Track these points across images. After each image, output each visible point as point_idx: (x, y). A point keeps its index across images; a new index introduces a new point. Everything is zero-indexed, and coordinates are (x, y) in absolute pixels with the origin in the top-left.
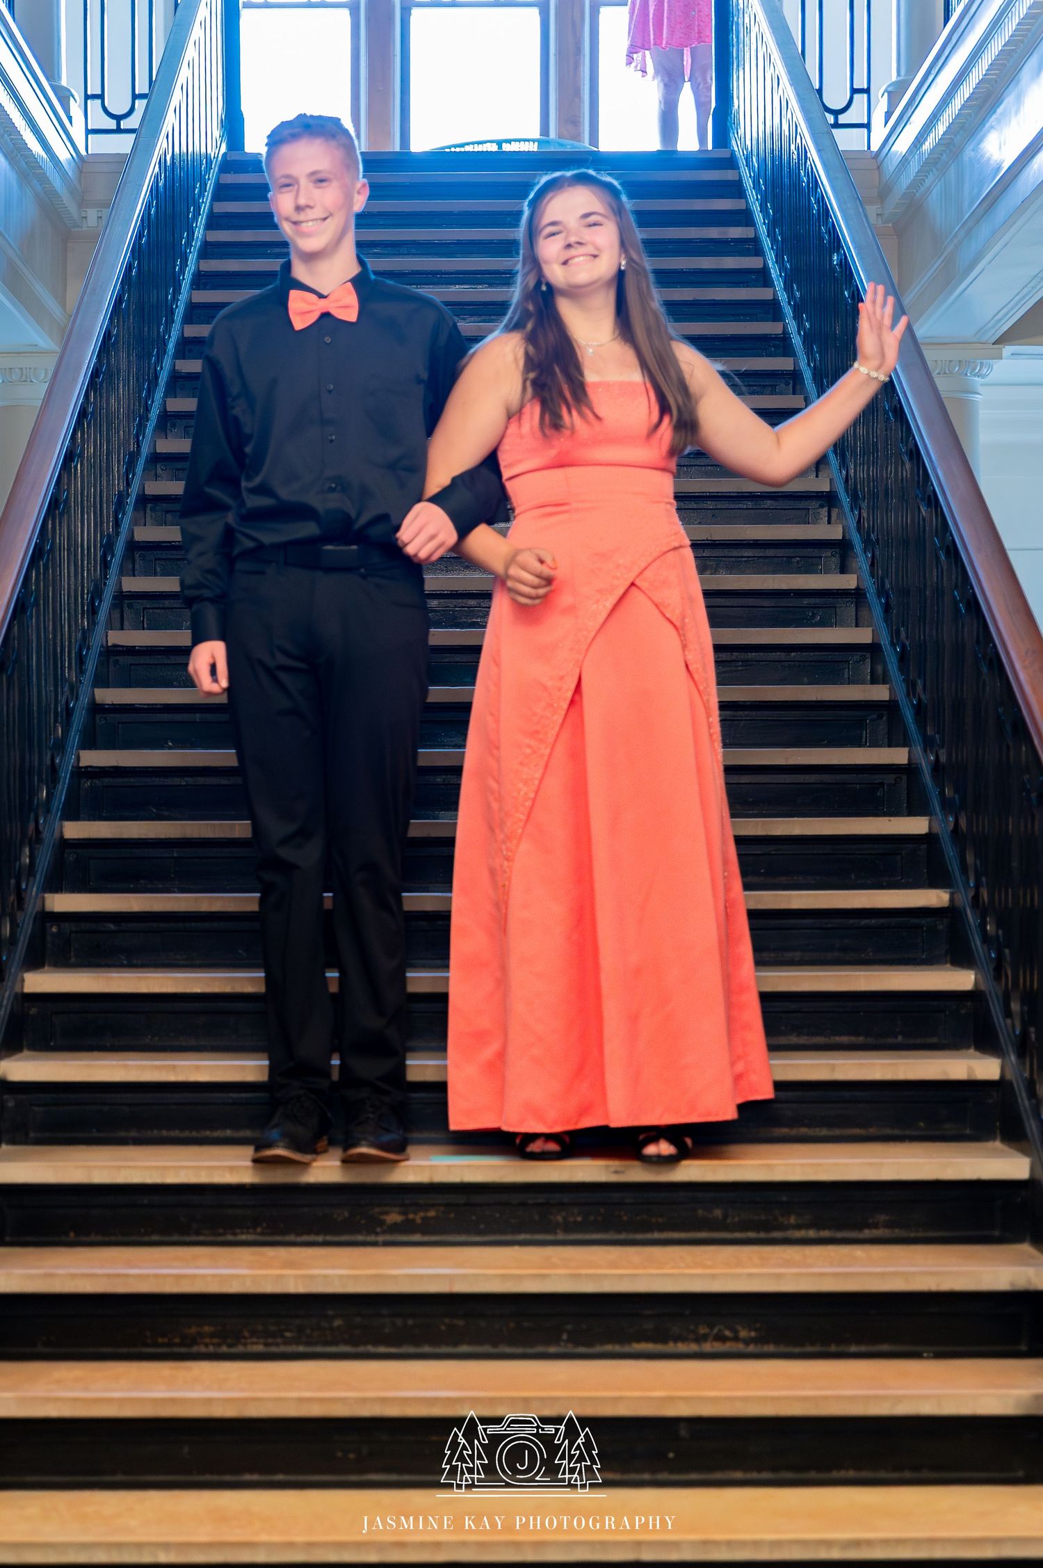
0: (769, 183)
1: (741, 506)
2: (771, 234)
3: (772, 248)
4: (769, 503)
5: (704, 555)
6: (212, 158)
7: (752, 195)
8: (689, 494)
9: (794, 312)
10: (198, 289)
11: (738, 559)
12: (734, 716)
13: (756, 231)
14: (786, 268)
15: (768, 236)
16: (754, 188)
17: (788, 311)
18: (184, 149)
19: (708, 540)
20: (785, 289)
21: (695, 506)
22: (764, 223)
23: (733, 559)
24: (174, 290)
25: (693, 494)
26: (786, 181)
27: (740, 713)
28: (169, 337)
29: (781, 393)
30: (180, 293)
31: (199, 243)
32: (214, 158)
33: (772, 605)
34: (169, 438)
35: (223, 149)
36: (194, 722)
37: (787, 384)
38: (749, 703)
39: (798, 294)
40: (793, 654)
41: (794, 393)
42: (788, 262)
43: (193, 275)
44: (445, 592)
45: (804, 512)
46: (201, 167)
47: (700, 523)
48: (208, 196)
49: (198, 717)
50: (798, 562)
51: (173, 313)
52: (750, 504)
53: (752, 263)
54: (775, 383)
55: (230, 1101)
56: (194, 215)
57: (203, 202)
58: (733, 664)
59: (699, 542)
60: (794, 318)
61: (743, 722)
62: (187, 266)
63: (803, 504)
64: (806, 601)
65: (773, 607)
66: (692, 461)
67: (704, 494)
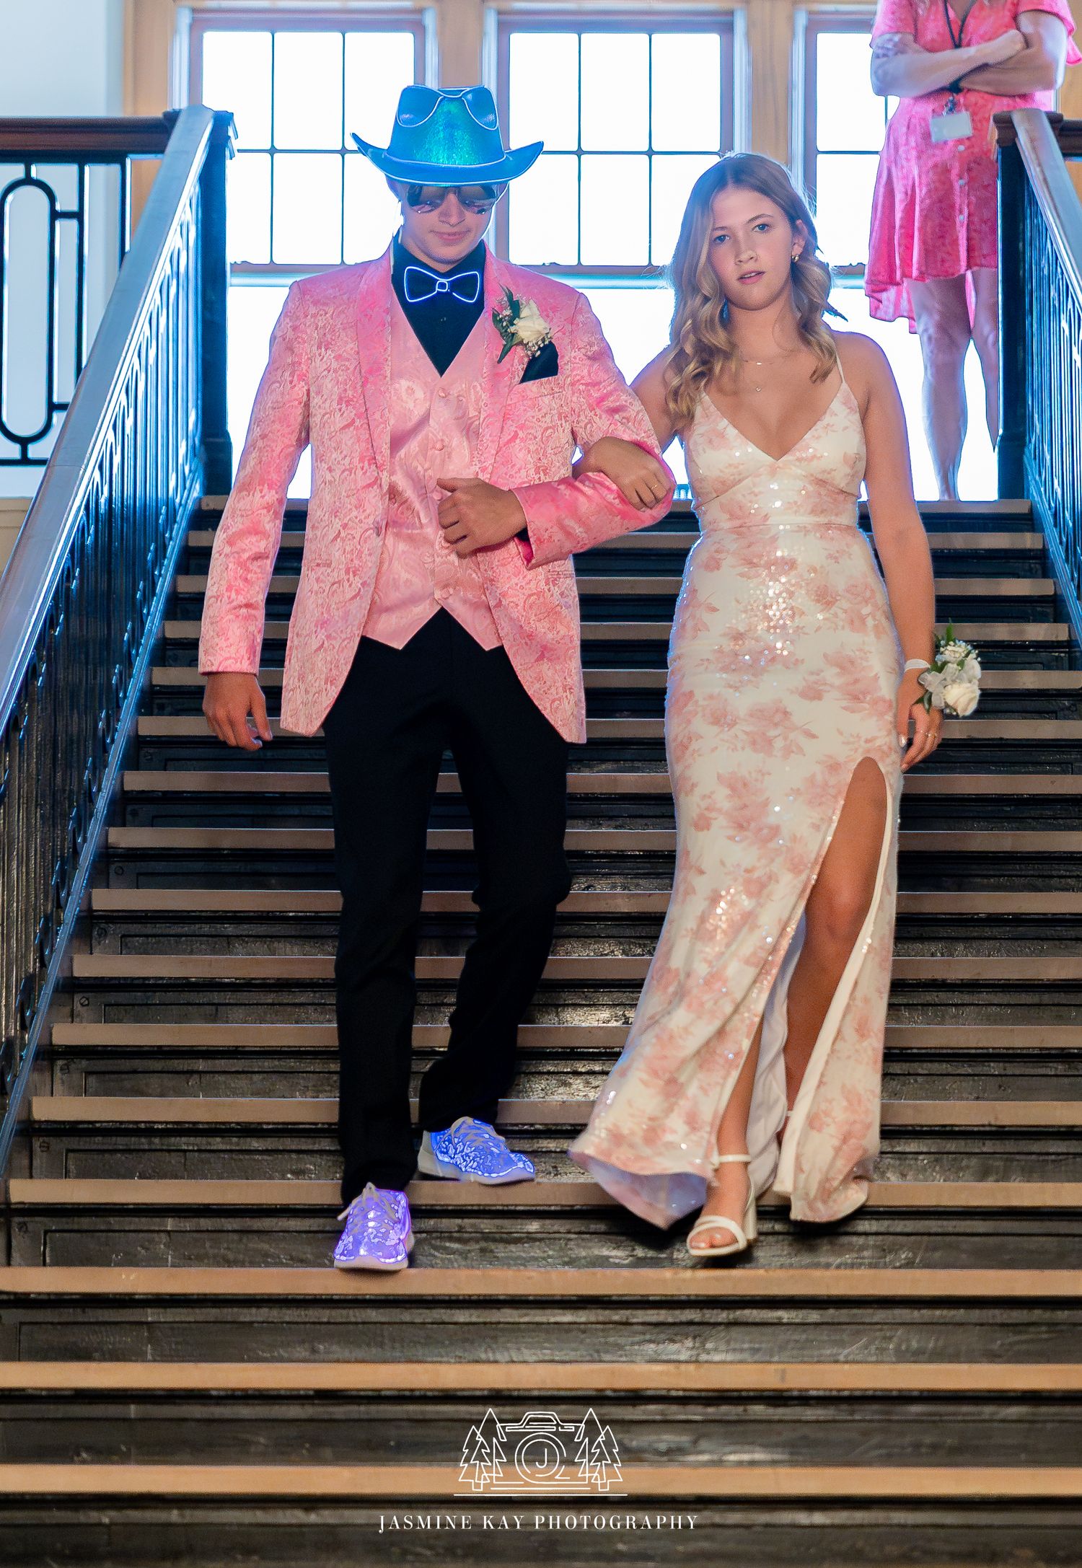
5: (985, 1150)
6: (177, 506)
7: (1064, 572)
8: (961, 1051)
10: (150, 713)
11: (1043, 1158)
13: (1071, 631)
16: (1067, 560)
18: (128, 490)
19: (992, 1125)
21: (970, 1071)
23: (1034, 1157)
24: (108, 716)
25: (966, 1051)
28: (99, 790)
30: (118, 720)
31: (152, 641)
32: (180, 504)
34: (96, 951)
35: (197, 491)
36: (125, 1420)
43: (142, 691)
44: (553, 1208)
46: (157, 519)
47: (979, 1099)
48: (170, 563)
49: (133, 1410)
51: (105, 750)
52: (1062, 1068)
56: (144, 594)
57: (160, 575)
58: (1032, 1329)
59: (976, 1129)
62: (130, 676)
66: (967, 998)
67: (985, 1051)
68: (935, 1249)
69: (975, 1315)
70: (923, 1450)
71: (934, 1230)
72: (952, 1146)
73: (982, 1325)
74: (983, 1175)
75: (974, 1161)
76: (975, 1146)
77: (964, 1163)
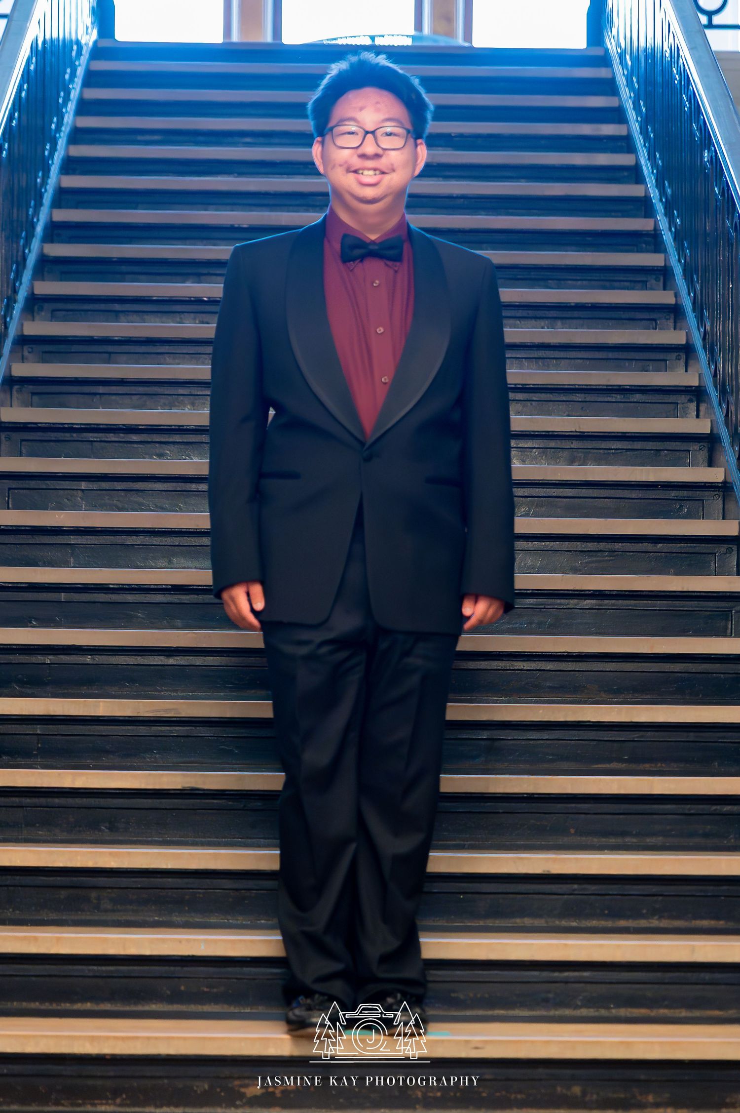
0: (641, 80)
1: (610, 399)
2: (644, 132)
3: (645, 145)
4: (638, 397)
5: (572, 446)
6: (83, 43)
7: (626, 93)
8: (559, 387)
9: (665, 208)
10: (68, 174)
11: (606, 452)
12: (601, 605)
13: (629, 130)
14: (658, 164)
15: (641, 133)
16: (627, 86)
17: (659, 207)
19: (576, 432)
20: (657, 186)
21: (564, 399)
22: (637, 120)
23: (601, 451)
24: (43, 175)
25: (561, 387)
26: (659, 79)
27: (606, 602)
28: (38, 220)
29: (652, 289)
30: (49, 177)
31: (68, 129)
32: (85, 43)
33: (640, 496)
35: (94, 36)
37: (657, 279)
38: (615, 593)
39: (669, 191)
40: (660, 545)
41: (664, 289)
42: (660, 159)
43: (63, 159)
45: (672, 406)
46: (71, 52)
47: (568, 415)
48: (79, 81)
50: (666, 455)
51: (41, 195)
52: (619, 397)
53: (623, 159)
54: (645, 279)
55: (91, 974)
56: (63, 101)
57: (73, 87)
58: (599, 554)
59: (567, 434)
60: (666, 215)
61: (609, 611)
62: (56, 150)
63: (672, 398)
64: (673, 494)
65: (641, 499)
66: (562, 354)
67: (573, 387)
68: (542, 506)
69: (566, 545)
70: (534, 626)
71: (541, 494)
72: (552, 444)
73: (570, 551)
74: (571, 462)
75: (566, 454)
76: (567, 444)
77: (560, 454)
